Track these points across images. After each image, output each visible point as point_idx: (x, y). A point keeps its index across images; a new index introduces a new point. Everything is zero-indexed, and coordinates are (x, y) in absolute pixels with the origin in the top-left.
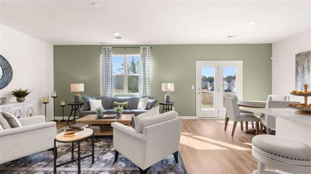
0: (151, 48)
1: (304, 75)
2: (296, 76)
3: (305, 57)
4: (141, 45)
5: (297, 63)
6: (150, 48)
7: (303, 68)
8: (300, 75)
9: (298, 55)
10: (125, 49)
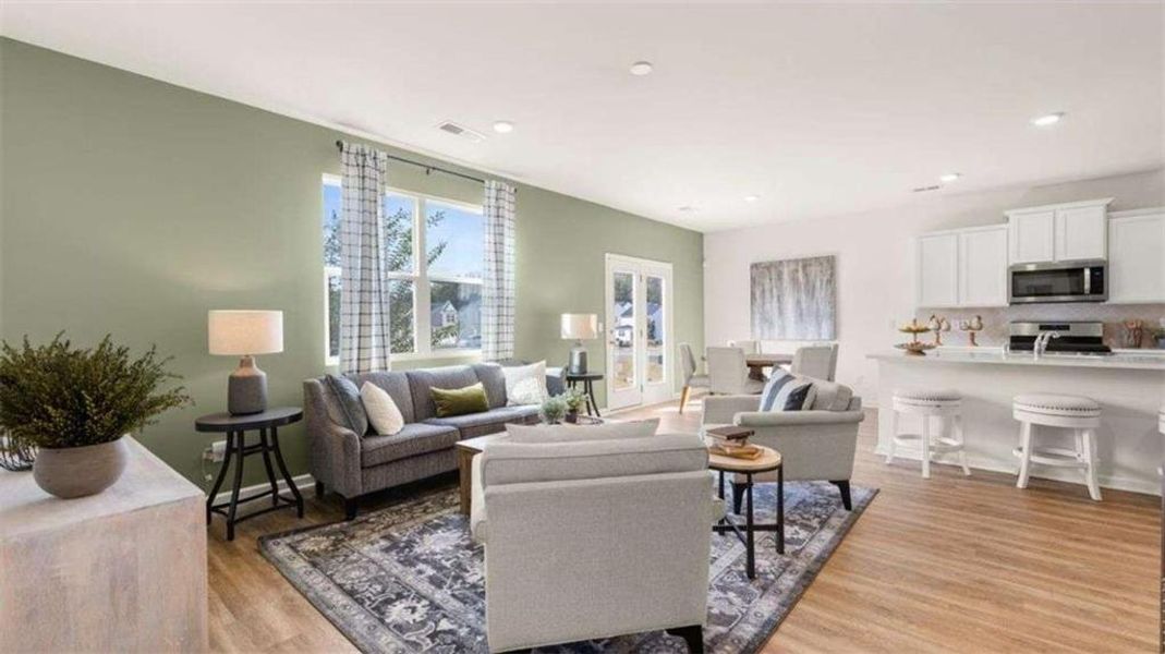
0: (516, 190)
1: (764, 304)
2: (752, 303)
3: (765, 270)
4: (493, 177)
5: (753, 280)
6: (513, 190)
7: (763, 291)
8: (759, 301)
9: (755, 266)
10: (428, 172)
